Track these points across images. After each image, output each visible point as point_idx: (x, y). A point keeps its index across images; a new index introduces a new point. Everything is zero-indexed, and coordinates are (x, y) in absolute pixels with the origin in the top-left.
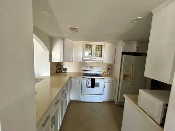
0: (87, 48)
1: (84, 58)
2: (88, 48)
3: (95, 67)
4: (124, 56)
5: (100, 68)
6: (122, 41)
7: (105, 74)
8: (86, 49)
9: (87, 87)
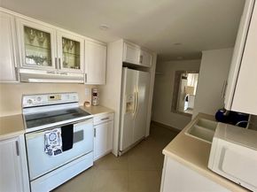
0: (31, 40)
1: (22, 71)
2: (36, 42)
3: (62, 95)
4: (126, 69)
5: (76, 95)
6: (122, 40)
7: (88, 106)
8: (28, 43)
9: (49, 153)
